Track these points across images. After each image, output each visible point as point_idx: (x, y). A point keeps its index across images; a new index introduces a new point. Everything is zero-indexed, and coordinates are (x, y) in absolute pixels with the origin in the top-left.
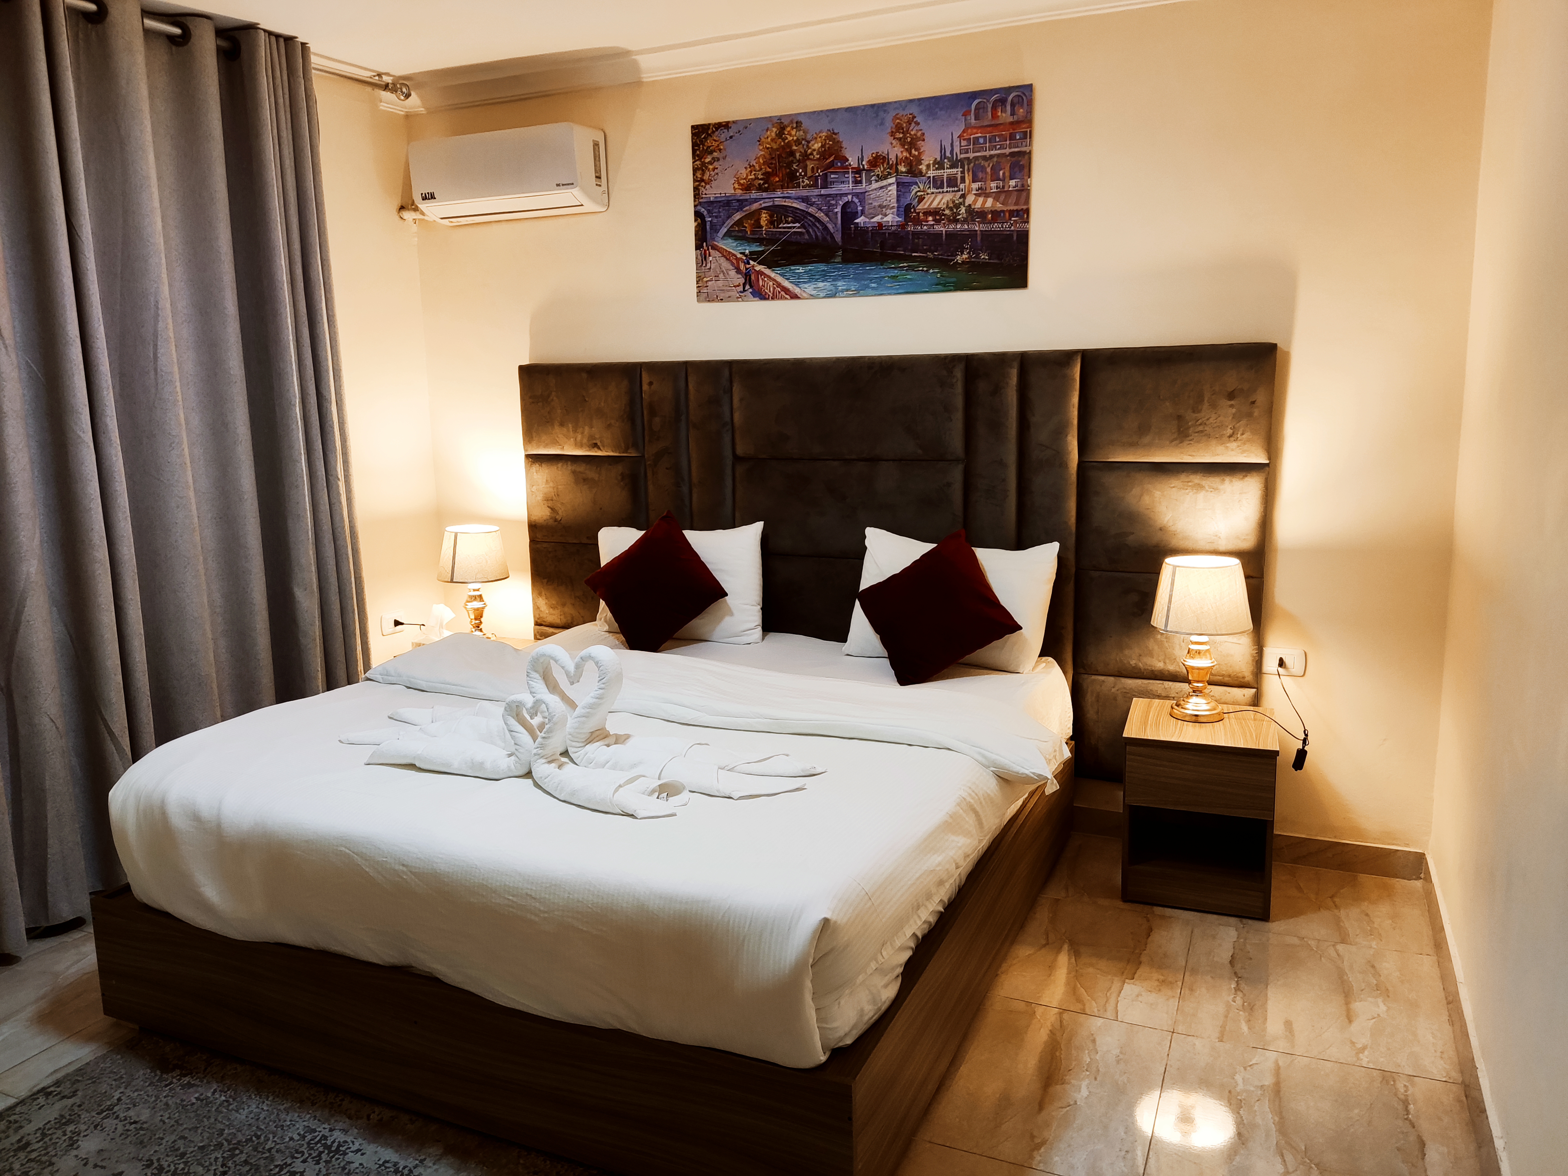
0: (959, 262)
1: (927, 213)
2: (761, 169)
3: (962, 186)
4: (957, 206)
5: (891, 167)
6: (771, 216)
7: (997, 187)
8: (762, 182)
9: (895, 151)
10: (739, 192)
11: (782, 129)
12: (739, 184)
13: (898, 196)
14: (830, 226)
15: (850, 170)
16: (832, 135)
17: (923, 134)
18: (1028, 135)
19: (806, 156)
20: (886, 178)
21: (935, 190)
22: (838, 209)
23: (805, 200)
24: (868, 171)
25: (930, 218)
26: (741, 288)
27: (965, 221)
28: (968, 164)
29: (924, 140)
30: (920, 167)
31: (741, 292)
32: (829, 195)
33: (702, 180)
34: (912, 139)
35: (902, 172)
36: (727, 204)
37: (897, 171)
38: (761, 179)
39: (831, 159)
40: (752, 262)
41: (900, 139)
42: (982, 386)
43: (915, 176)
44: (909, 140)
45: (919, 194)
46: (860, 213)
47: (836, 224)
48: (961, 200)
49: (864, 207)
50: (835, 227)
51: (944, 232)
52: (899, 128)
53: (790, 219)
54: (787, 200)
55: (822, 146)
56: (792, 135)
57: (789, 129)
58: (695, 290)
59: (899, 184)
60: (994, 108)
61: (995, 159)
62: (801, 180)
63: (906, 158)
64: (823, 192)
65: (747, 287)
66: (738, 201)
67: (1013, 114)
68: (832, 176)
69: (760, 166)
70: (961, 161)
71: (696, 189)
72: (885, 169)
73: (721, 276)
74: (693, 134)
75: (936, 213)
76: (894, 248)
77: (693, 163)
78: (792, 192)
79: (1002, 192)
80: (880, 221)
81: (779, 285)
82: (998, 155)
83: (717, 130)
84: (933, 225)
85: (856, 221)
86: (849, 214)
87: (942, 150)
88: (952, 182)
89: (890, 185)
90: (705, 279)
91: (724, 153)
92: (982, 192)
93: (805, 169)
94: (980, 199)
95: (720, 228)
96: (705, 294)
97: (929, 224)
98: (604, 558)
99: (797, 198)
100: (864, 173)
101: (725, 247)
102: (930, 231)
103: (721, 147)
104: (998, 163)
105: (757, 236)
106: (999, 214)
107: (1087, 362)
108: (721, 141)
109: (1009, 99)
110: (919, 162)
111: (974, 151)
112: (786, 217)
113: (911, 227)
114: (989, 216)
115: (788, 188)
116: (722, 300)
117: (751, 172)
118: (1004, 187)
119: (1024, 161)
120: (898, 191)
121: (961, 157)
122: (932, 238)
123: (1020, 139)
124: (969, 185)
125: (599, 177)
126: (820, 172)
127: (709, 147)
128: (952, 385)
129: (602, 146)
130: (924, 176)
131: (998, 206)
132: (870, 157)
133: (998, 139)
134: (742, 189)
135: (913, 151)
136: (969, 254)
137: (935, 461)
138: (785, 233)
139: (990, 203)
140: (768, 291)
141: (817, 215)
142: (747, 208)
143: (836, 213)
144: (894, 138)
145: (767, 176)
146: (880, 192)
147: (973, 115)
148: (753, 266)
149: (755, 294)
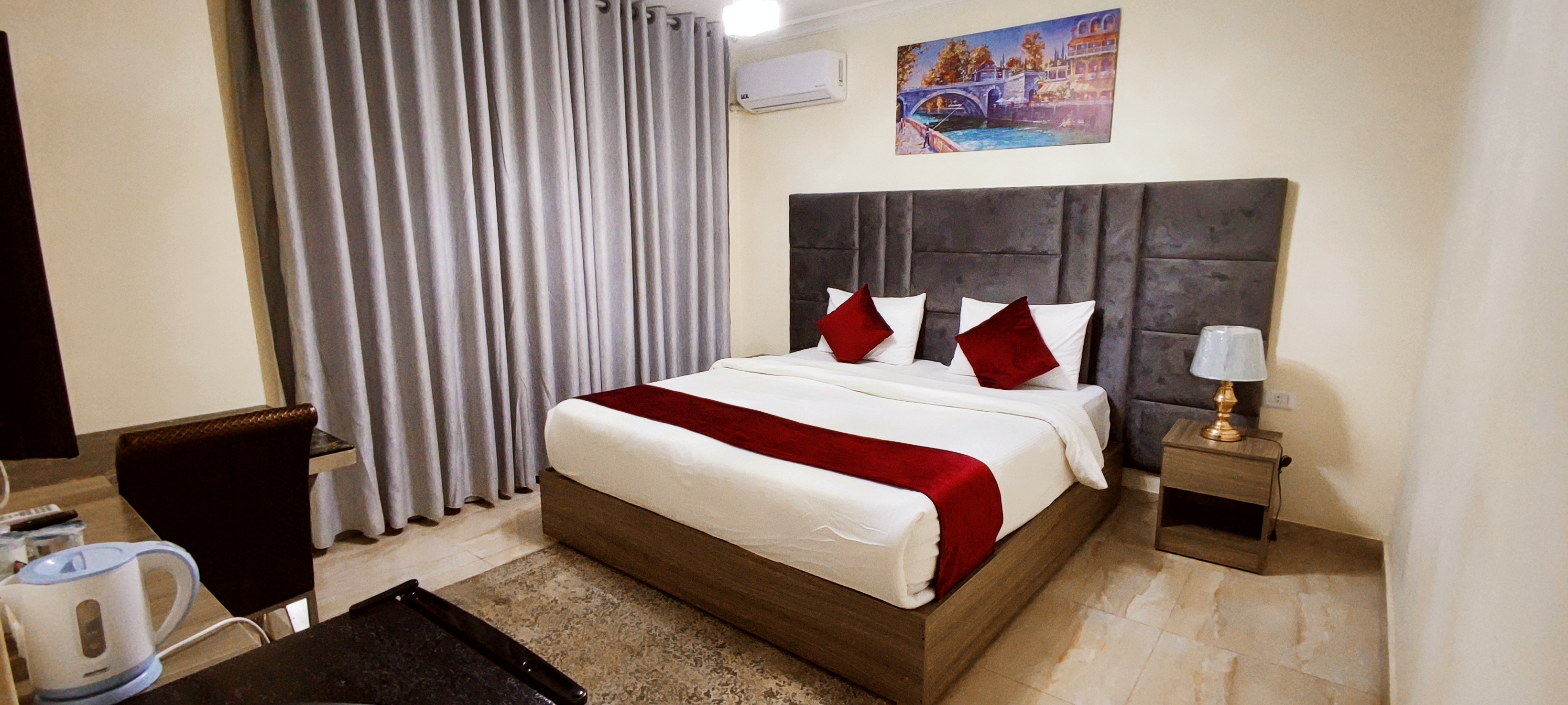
0: (1064, 126)
1: (1044, 95)
2: (939, 71)
3: (1068, 77)
4: (1065, 90)
5: (1022, 67)
6: (944, 100)
7: (1092, 77)
8: (939, 79)
9: (1024, 56)
10: (925, 86)
11: (953, 45)
12: (925, 81)
13: (1026, 85)
14: (981, 106)
15: (995, 70)
16: (984, 49)
17: (1044, 45)
18: (1115, 42)
19: (968, 62)
20: (1018, 73)
21: (1049, 80)
22: (986, 95)
23: (965, 89)
24: (1007, 69)
25: (1046, 98)
26: (923, 146)
27: (1069, 99)
28: (1073, 62)
29: (1044, 48)
30: (1041, 66)
31: (923, 148)
32: (981, 86)
33: (902, 80)
34: (1037, 48)
35: (1029, 69)
36: (917, 94)
37: (1026, 69)
38: (939, 77)
39: (983, 63)
40: (930, 129)
41: (1028, 49)
42: (1075, 207)
43: (1037, 71)
44: (1034, 48)
45: (1039, 83)
46: (1000, 96)
47: (984, 104)
48: (1068, 86)
49: (1003, 92)
50: (984, 106)
51: (1055, 107)
52: (1028, 41)
53: (955, 102)
54: (954, 90)
55: (978, 55)
56: (959, 49)
57: (957, 46)
58: (895, 148)
59: (1026, 77)
60: (1092, 25)
61: (1091, 59)
62: (963, 77)
63: (1032, 60)
64: (977, 84)
65: (927, 145)
66: (924, 91)
67: (1105, 28)
68: (984, 73)
69: (938, 69)
70: (1069, 61)
71: (898, 86)
72: (1018, 68)
73: (911, 139)
74: (899, 52)
75: (1048, 95)
76: (1021, 118)
77: (898, 69)
78: (958, 85)
79: (1095, 79)
80: (1013, 101)
81: (946, 143)
82: (1094, 56)
83: (913, 48)
84: (1048, 103)
85: (997, 101)
86: (993, 97)
87: (1056, 54)
88: (1062, 74)
89: (1021, 77)
90: (901, 141)
91: (916, 63)
92: (1082, 80)
93: (967, 70)
94: (1080, 85)
95: (912, 109)
96: (900, 149)
97: (1045, 102)
98: (831, 309)
99: (960, 89)
100: (1004, 71)
101: (914, 120)
102: (1047, 106)
103: (915, 59)
104: (1094, 61)
105: (934, 113)
106: (1093, 94)
107: (1148, 192)
108: (915, 56)
109: (1103, 19)
110: (1040, 62)
111: (1078, 54)
112: (953, 100)
113: (1033, 105)
114: (1086, 96)
115: (955, 82)
116: (910, 153)
117: (933, 73)
118: (1097, 76)
119: (1112, 59)
120: (1025, 81)
121: (1068, 58)
122: (1047, 111)
123: (1110, 44)
124: (1073, 76)
125: (841, 81)
126: (976, 72)
127: (908, 59)
128: (1054, 206)
129: (844, 62)
130: (1043, 71)
131: (1092, 89)
132: (1009, 61)
133: (1094, 46)
134: (927, 84)
135: (1037, 56)
136: (1071, 120)
137: (1039, 255)
138: (952, 110)
139: (1087, 87)
140: (939, 147)
141: (972, 99)
142: (929, 96)
143: (985, 97)
144: (1025, 48)
145: (943, 75)
146: (1014, 82)
147: (1078, 31)
148: (931, 132)
149: (930, 149)
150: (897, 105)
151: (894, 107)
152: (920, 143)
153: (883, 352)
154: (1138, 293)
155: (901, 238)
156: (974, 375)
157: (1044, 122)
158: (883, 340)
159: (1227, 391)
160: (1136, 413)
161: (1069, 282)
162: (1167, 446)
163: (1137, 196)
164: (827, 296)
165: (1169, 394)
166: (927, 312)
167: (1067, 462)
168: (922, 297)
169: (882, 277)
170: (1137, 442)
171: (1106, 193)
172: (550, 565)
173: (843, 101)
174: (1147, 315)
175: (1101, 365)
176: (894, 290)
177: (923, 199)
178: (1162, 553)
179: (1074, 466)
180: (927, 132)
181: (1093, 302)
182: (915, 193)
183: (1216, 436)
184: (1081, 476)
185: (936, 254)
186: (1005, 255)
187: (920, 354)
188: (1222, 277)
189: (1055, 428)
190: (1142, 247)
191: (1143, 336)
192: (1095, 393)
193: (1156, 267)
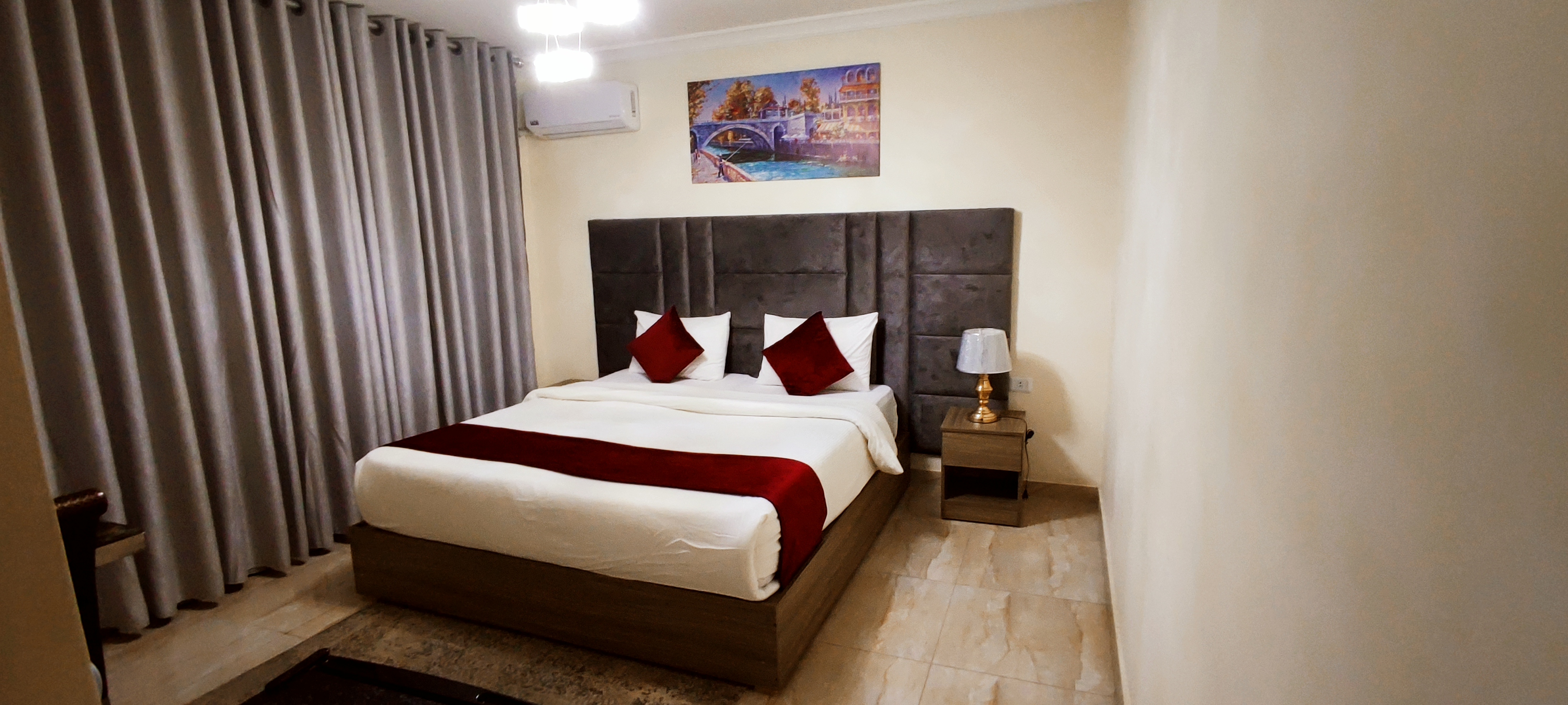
0: (841, 161)
1: (823, 133)
4: (839, 130)
5: (802, 107)
6: (734, 134)
7: (861, 120)
8: (728, 115)
9: (803, 98)
10: (715, 120)
11: (739, 85)
12: (716, 116)
13: (806, 124)
14: (768, 140)
15: (779, 108)
16: (768, 89)
17: (819, 89)
18: (878, 91)
19: (753, 100)
20: (798, 113)
21: (826, 120)
22: (772, 130)
24: (789, 109)
25: (824, 136)
26: (718, 175)
27: (844, 138)
28: (845, 106)
29: (819, 92)
30: (818, 107)
31: (717, 178)
32: (767, 123)
33: (694, 114)
34: (813, 92)
35: (808, 110)
36: (710, 127)
37: (805, 109)
38: (728, 113)
39: (768, 102)
40: (723, 161)
41: (806, 92)
42: (855, 231)
43: (815, 112)
44: (811, 92)
45: (818, 122)
46: (784, 133)
47: (771, 139)
48: (841, 126)
49: (786, 129)
50: (770, 140)
51: (832, 144)
52: (805, 85)
53: (745, 136)
54: (743, 125)
55: (763, 95)
56: (745, 88)
57: (743, 85)
58: (691, 177)
59: (806, 117)
60: (858, 75)
61: (860, 104)
62: (751, 114)
63: (810, 102)
64: (764, 120)
65: (721, 174)
66: (716, 125)
67: (869, 79)
68: (769, 112)
69: (727, 106)
70: (841, 104)
71: (691, 119)
72: (798, 108)
73: (706, 168)
74: (689, 88)
75: (826, 133)
76: (804, 153)
77: (689, 103)
78: (746, 121)
79: (864, 122)
80: (796, 137)
81: (739, 173)
82: (861, 102)
83: (702, 85)
84: (826, 140)
85: (783, 137)
86: (778, 134)
87: (830, 98)
88: (836, 116)
89: (801, 117)
90: (697, 170)
91: (707, 98)
92: (853, 122)
93: (753, 107)
94: (853, 126)
95: (705, 141)
96: (696, 178)
97: (823, 140)
98: (640, 331)
99: (748, 124)
100: (786, 111)
101: (708, 152)
102: (824, 143)
103: (705, 95)
104: (862, 106)
105: (726, 146)
106: (863, 134)
107: (912, 218)
108: (704, 92)
109: (867, 71)
110: (817, 103)
111: (848, 99)
112: (743, 135)
113: (813, 141)
114: (857, 136)
115: (743, 118)
116: (706, 182)
117: (722, 109)
118: (865, 119)
119: (876, 105)
120: (806, 121)
121: (840, 102)
122: (826, 147)
123: (873, 93)
124: (845, 118)
125: (634, 112)
126: (761, 110)
127: (698, 95)
128: (839, 231)
129: (636, 93)
130: (820, 112)
131: (863, 130)
132: (790, 102)
133: (860, 93)
134: (717, 119)
135: (814, 98)
136: (847, 156)
137: (829, 274)
138: (742, 144)
139: (857, 128)
140: (733, 178)
141: (760, 134)
142: (720, 129)
143: (771, 133)
144: (804, 91)
145: (732, 111)
146: (796, 121)
147: (846, 79)
148: (724, 163)
149: (725, 179)
150: (691, 136)
151: (688, 139)
152: (715, 173)
153: (695, 369)
154: (911, 304)
155: (702, 261)
156: (781, 384)
157: (824, 157)
158: (695, 358)
159: (984, 382)
160: (917, 406)
161: (856, 298)
162: (945, 432)
163: (904, 222)
164: (635, 319)
165: (941, 388)
166: (732, 329)
167: (869, 455)
168: (727, 316)
169: (687, 298)
170: (919, 430)
171: (880, 220)
173: (637, 131)
174: (921, 323)
175: (887, 367)
176: (700, 310)
177: (721, 224)
178: (948, 522)
179: (876, 458)
180: (721, 163)
181: (876, 314)
182: (714, 220)
183: (979, 420)
184: (881, 465)
185: (737, 275)
186: (800, 275)
187: (730, 368)
188: (974, 289)
189: (858, 427)
190: (911, 265)
191: (918, 340)
192: (884, 391)
193: (925, 282)
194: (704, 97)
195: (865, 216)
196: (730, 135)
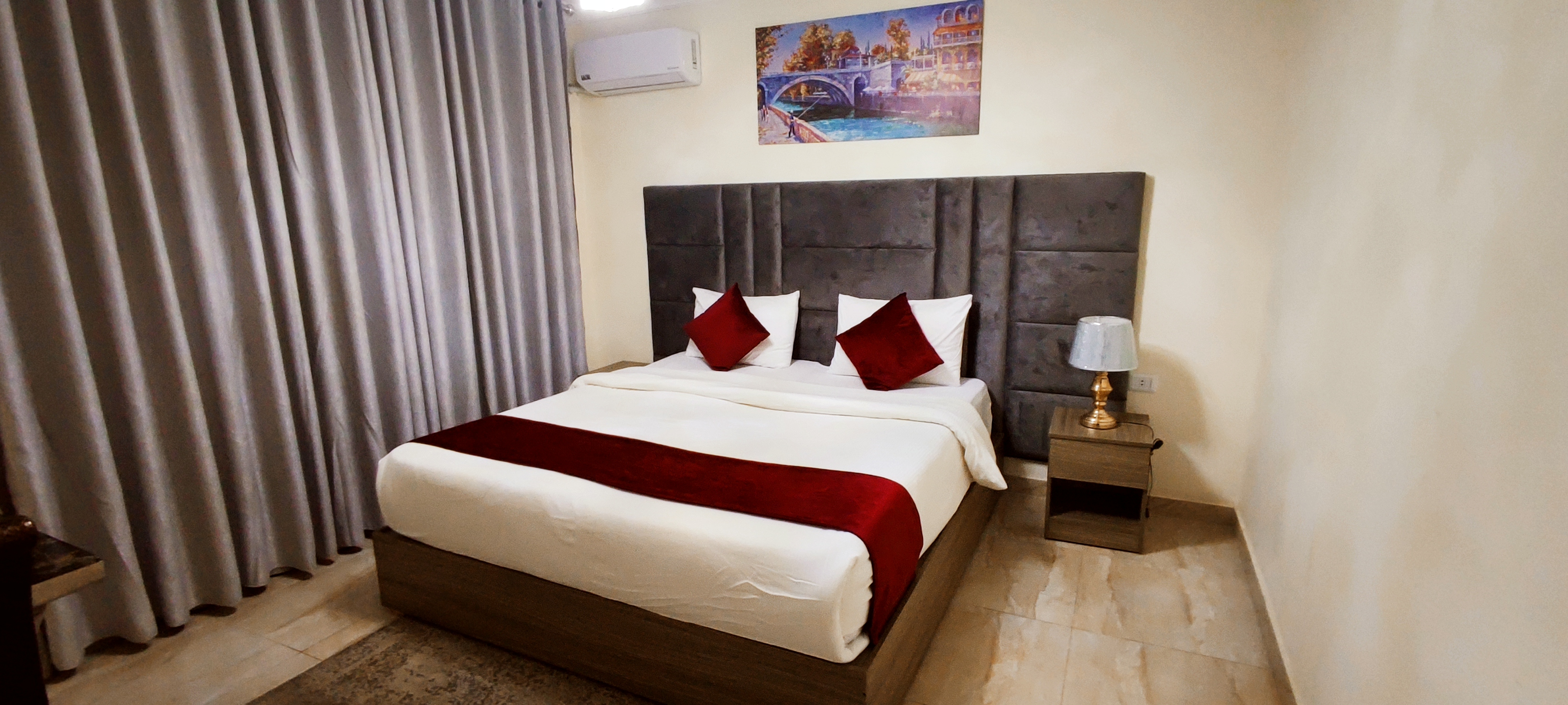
0: (933, 117)
1: (911, 85)
2: (801, 56)
3: (935, 66)
4: (932, 80)
5: (887, 53)
6: (808, 87)
7: (959, 67)
8: (802, 65)
9: (890, 43)
10: (787, 71)
11: (815, 29)
12: (787, 66)
13: (892, 73)
14: (847, 94)
15: (860, 57)
16: (848, 33)
17: (909, 32)
18: (980, 33)
19: (831, 48)
20: (884, 61)
21: (916, 69)
22: (852, 83)
23: (830, 76)
24: (872, 57)
25: (914, 88)
26: (788, 135)
28: (940, 52)
29: (909, 36)
30: (907, 54)
31: (787, 138)
32: (847, 73)
33: (763, 64)
34: (902, 35)
35: (895, 58)
36: (780, 80)
37: (892, 56)
38: (801, 63)
39: (848, 49)
40: (794, 118)
41: (894, 35)
42: (948, 200)
43: (903, 59)
44: (900, 36)
45: (907, 72)
46: (866, 84)
47: (850, 93)
48: (935, 76)
49: (869, 81)
50: (850, 95)
51: (923, 98)
52: (893, 28)
53: (820, 89)
54: (818, 76)
55: (842, 41)
56: (822, 33)
57: (819, 29)
58: (758, 137)
59: (893, 65)
60: (957, 15)
61: (958, 49)
62: (828, 63)
63: (898, 48)
64: (843, 71)
65: (792, 134)
66: (787, 77)
67: (969, 19)
68: (849, 60)
69: (800, 54)
70: (935, 50)
71: (758, 70)
72: (883, 55)
73: (775, 127)
74: (757, 34)
75: (916, 84)
76: (889, 108)
77: (757, 53)
78: (821, 71)
79: (962, 70)
80: (880, 90)
81: (812, 133)
82: (959, 46)
83: (772, 30)
84: (915, 93)
85: (864, 90)
86: (859, 86)
87: (922, 42)
88: (929, 64)
89: (887, 66)
90: (764, 130)
91: (778, 45)
92: (948, 70)
93: (830, 56)
94: (948, 75)
95: (774, 95)
96: (763, 139)
97: (913, 92)
98: (698, 311)
99: (826, 75)
100: (869, 59)
101: (777, 108)
102: (914, 96)
103: (775, 42)
104: (960, 51)
105: (798, 101)
106: (960, 85)
107: (1017, 183)
108: (775, 39)
109: (968, 8)
110: (906, 50)
111: (943, 44)
112: (818, 88)
113: (900, 94)
114: (953, 87)
115: (819, 68)
116: (775, 143)
117: (795, 58)
118: (963, 67)
119: (977, 50)
120: (892, 70)
121: (935, 47)
122: (914, 101)
123: (974, 35)
124: (940, 66)
125: (695, 63)
126: (840, 58)
127: (767, 42)
128: (927, 199)
129: (697, 43)
130: (910, 60)
131: (960, 80)
132: (874, 48)
133: (959, 35)
134: (789, 70)
135: (903, 43)
136: (939, 111)
137: (913, 249)
138: (817, 98)
139: (954, 78)
140: (805, 137)
141: (838, 86)
142: (791, 82)
143: (851, 85)
144: (890, 35)
145: (805, 60)
146: (879, 71)
147: (943, 21)
148: (796, 121)
149: (796, 139)
150: (758, 90)
151: (755, 93)
153: (759, 355)
154: (1012, 285)
155: (770, 233)
156: (858, 375)
157: (913, 112)
158: (759, 343)
159: (1103, 381)
160: (1015, 403)
161: (945, 276)
162: (1052, 438)
163: (1008, 189)
164: (693, 297)
165: (1043, 384)
166: (802, 311)
167: (965, 465)
168: (796, 295)
169: (751, 276)
170: (1016, 432)
171: (977, 185)
172: (396, 648)
173: (698, 85)
174: (1023, 309)
175: (979, 358)
176: (764, 288)
177: (790, 191)
178: (1051, 542)
179: (973, 469)
180: (792, 121)
181: (970, 296)
182: (783, 186)
183: (1094, 424)
184: (980, 478)
185: (808, 249)
186: (880, 250)
187: (798, 354)
188: (1091, 269)
189: (953, 432)
190: (1014, 240)
191: (1018, 328)
192: (976, 387)
193: (1029, 260)
194: (774, 44)
195: (960, 182)
196: (803, 89)
